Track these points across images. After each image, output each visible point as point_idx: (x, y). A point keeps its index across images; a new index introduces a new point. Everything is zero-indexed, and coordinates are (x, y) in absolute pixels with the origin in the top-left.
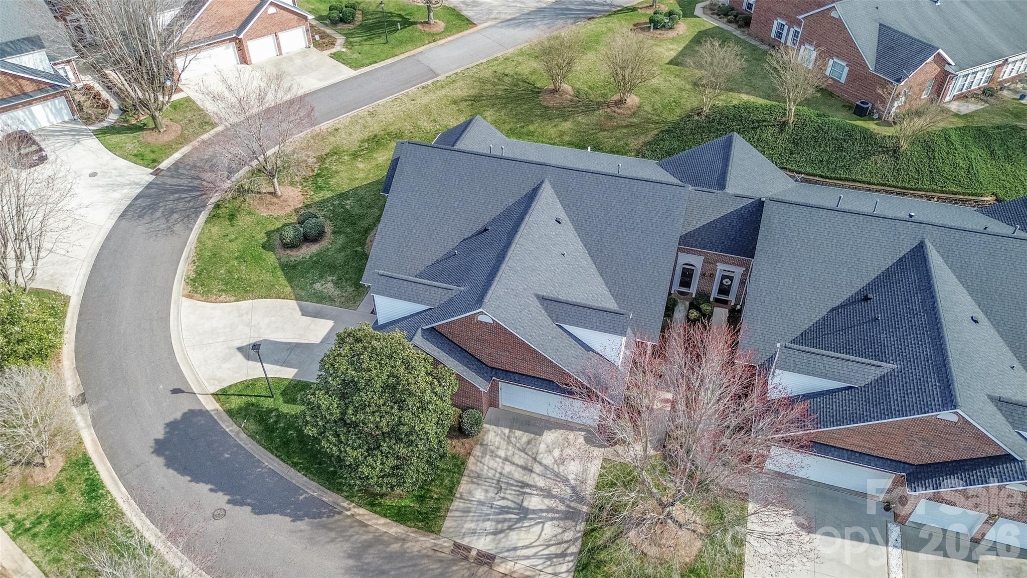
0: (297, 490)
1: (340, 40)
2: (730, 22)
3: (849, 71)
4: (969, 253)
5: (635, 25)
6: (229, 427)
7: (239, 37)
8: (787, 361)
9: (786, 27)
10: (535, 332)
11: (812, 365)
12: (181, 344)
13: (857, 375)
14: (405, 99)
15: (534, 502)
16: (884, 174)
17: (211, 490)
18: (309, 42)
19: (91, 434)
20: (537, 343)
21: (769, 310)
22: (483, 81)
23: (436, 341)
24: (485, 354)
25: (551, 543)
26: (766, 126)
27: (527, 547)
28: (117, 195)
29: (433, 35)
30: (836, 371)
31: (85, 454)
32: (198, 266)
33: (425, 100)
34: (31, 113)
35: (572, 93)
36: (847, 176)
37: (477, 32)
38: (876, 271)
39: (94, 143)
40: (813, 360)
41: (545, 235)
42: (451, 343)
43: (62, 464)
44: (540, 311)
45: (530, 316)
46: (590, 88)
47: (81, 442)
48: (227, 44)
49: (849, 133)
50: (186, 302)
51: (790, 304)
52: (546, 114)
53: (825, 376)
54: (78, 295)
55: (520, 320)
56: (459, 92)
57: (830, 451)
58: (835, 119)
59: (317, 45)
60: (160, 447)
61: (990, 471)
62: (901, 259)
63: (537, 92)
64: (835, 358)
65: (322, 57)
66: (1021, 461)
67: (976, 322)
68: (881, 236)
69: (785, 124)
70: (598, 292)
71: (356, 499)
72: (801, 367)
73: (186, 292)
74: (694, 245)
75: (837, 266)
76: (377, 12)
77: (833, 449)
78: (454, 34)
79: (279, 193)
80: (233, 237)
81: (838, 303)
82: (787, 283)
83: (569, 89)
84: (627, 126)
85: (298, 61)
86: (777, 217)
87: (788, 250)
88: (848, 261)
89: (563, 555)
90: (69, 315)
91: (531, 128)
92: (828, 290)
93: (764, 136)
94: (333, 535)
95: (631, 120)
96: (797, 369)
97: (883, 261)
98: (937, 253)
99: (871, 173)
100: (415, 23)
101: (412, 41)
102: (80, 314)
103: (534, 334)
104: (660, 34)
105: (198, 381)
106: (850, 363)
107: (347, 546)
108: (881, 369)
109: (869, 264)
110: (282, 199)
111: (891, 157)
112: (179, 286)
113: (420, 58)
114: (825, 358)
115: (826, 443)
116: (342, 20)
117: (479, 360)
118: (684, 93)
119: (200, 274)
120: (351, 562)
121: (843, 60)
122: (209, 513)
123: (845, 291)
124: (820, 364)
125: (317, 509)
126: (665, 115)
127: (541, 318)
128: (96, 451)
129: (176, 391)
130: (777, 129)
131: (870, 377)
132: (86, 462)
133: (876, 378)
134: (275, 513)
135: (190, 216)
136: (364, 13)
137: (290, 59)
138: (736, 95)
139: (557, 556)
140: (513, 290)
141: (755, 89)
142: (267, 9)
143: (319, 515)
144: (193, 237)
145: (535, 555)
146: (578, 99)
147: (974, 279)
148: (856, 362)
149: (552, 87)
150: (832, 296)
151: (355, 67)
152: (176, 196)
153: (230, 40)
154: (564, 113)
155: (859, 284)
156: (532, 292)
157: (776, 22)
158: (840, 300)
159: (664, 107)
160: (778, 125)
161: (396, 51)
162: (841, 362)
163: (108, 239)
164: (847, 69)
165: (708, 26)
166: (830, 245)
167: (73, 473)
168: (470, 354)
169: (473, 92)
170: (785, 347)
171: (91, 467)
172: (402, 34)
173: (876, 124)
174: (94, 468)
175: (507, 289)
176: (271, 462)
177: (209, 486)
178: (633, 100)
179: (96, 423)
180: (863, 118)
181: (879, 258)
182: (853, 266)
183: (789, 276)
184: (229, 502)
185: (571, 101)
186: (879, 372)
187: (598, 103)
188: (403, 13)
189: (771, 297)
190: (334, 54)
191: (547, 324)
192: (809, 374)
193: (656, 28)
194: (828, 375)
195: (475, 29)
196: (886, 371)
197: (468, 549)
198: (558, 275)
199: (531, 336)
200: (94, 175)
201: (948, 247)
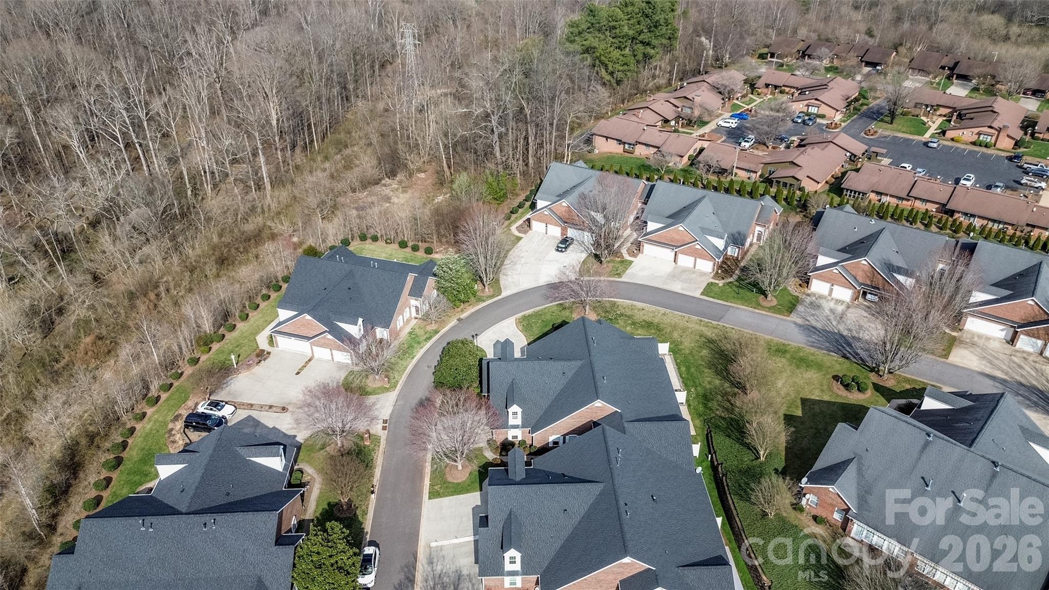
7: (675, 250)
32: (532, 314)
37: (781, 319)
39: (584, 257)
48: (671, 250)
50: (513, 320)
54: (503, 297)
59: (716, 275)
65: (706, 281)
73: (518, 317)
78: (770, 312)
80: (554, 315)
104: (839, 388)
112: (521, 315)
113: (732, 310)
119: (528, 316)
142: (695, 245)
151: (702, 294)
163: (534, 288)
172: (752, 295)
193: (841, 383)
195: (785, 317)
200: (564, 266)
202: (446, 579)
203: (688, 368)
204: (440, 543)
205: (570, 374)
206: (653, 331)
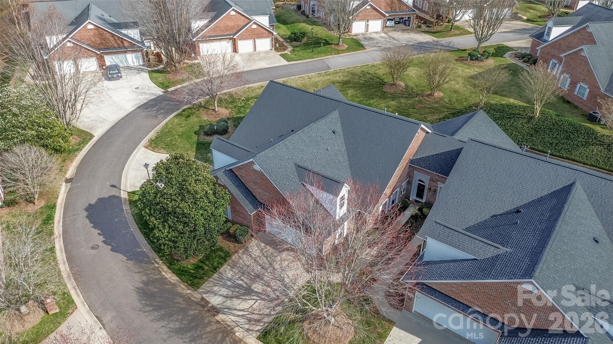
0: (138, 245)
1: (290, 49)
2: (524, 62)
3: (589, 92)
4: (610, 196)
5: (460, 57)
6: (126, 207)
7: (234, 37)
8: (434, 231)
9: (558, 65)
10: (283, 182)
11: (450, 238)
12: (129, 166)
13: (480, 251)
14: (306, 78)
15: (258, 287)
16: (597, 159)
17: (99, 234)
18: (272, 47)
19: (64, 196)
20: (281, 188)
21: (450, 208)
22: (354, 74)
23: (231, 178)
24: (257, 192)
25: (255, 312)
26: (518, 118)
27: (240, 310)
28: (142, 97)
29: (338, 51)
30: (466, 245)
31: (55, 204)
32: (158, 135)
33: (317, 79)
34: (126, 57)
35: (404, 87)
36: (568, 156)
37: (365, 52)
38: (534, 196)
39: (146, 75)
40: (452, 234)
41: (320, 136)
42: (240, 182)
43: (43, 205)
44: (294, 173)
45: (285, 173)
46: (416, 86)
47: (57, 198)
48: (228, 40)
49: (577, 129)
50: (143, 149)
51: (466, 207)
52: (384, 96)
53: (458, 247)
54: (99, 136)
55: (276, 172)
56: (338, 78)
57: (451, 302)
58: (569, 119)
59: (277, 49)
60: (90, 208)
61: (560, 340)
62: (554, 191)
63: (383, 84)
64: (468, 236)
65: (277, 55)
66: (586, 338)
67: (597, 242)
68: (544, 174)
69: (531, 118)
70: (343, 176)
71: (164, 258)
72: (443, 237)
73: (146, 145)
74: (423, 166)
75: (506, 189)
76: (315, 38)
77: (453, 301)
78: (351, 52)
79: (217, 110)
80: (183, 125)
81: (500, 212)
82: (467, 193)
83: (402, 84)
84: (430, 108)
85: (262, 55)
86: (473, 151)
87: (474, 173)
88: (515, 186)
89: (259, 321)
90: (89, 144)
92: (495, 203)
93: (515, 123)
94: (141, 270)
95: (434, 105)
96: (440, 238)
97: (540, 191)
98: (583, 192)
99: (587, 157)
100: (332, 44)
101: (326, 53)
102: (94, 145)
103: (282, 183)
104: (473, 63)
105: (126, 184)
106: (477, 242)
107: (144, 278)
108: (498, 250)
109: (529, 191)
110: (217, 113)
111: (605, 149)
112: (145, 141)
113: (325, 61)
114: (460, 235)
115: (449, 295)
116: (295, 40)
117: (254, 197)
118: (473, 95)
119: (157, 139)
120: (142, 286)
121: (586, 84)
122: (91, 245)
123: (507, 205)
124: (456, 238)
125: (142, 257)
126: (456, 105)
127: (292, 176)
128: (61, 204)
129: (113, 186)
130: (526, 120)
131: (489, 254)
132: (54, 207)
133: (493, 256)
134: (121, 253)
135: (167, 113)
136: (309, 38)
137: (259, 53)
138: (507, 99)
139: (255, 320)
140: (280, 156)
141: (521, 97)
142: (251, 25)
143: (141, 261)
144: (164, 122)
145: (243, 315)
146: (406, 90)
147: (609, 215)
148: (481, 241)
149: (392, 82)
150: (496, 207)
151: (288, 61)
152: (168, 102)
153: (230, 39)
154: (394, 97)
155: (518, 203)
156: (293, 161)
157: (551, 61)
158: (501, 211)
159: (457, 101)
160: (527, 118)
161: (315, 56)
162: (471, 239)
163: (127, 116)
164: (588, 90)
165: (509, 62)
166: (505, 174)
167: (44, 211)
168: (250, 191)
169: (346, 79)
170: (435, 222)
171: (54, 210)
172: (323, 48)
173: (601, 127)
174: (55, 211)
175: (276, 154)
176: (134, 229)
177: (99, 232)
178: (438, 94)
179: (69, 193)
180: (593, 123)
181: (538, 189)
182: (517, 190)
183: (470, 189)
184: (103, 242)
185: (402, 91)
186: (496, 252)
187: (417, 94)
188: (327, 39)
189: (454, 201)
190: (282, 54)
191: (294, 181)
192: (446, 243)
193: (471, 60)
194: (460, 247)
195: (364, 51)
196: (501, 252)
197: (208, 302)
198: (317, 159)
199: (279, 183)
200: (137, 88)
201: (594, 189)
205: (339, 130)
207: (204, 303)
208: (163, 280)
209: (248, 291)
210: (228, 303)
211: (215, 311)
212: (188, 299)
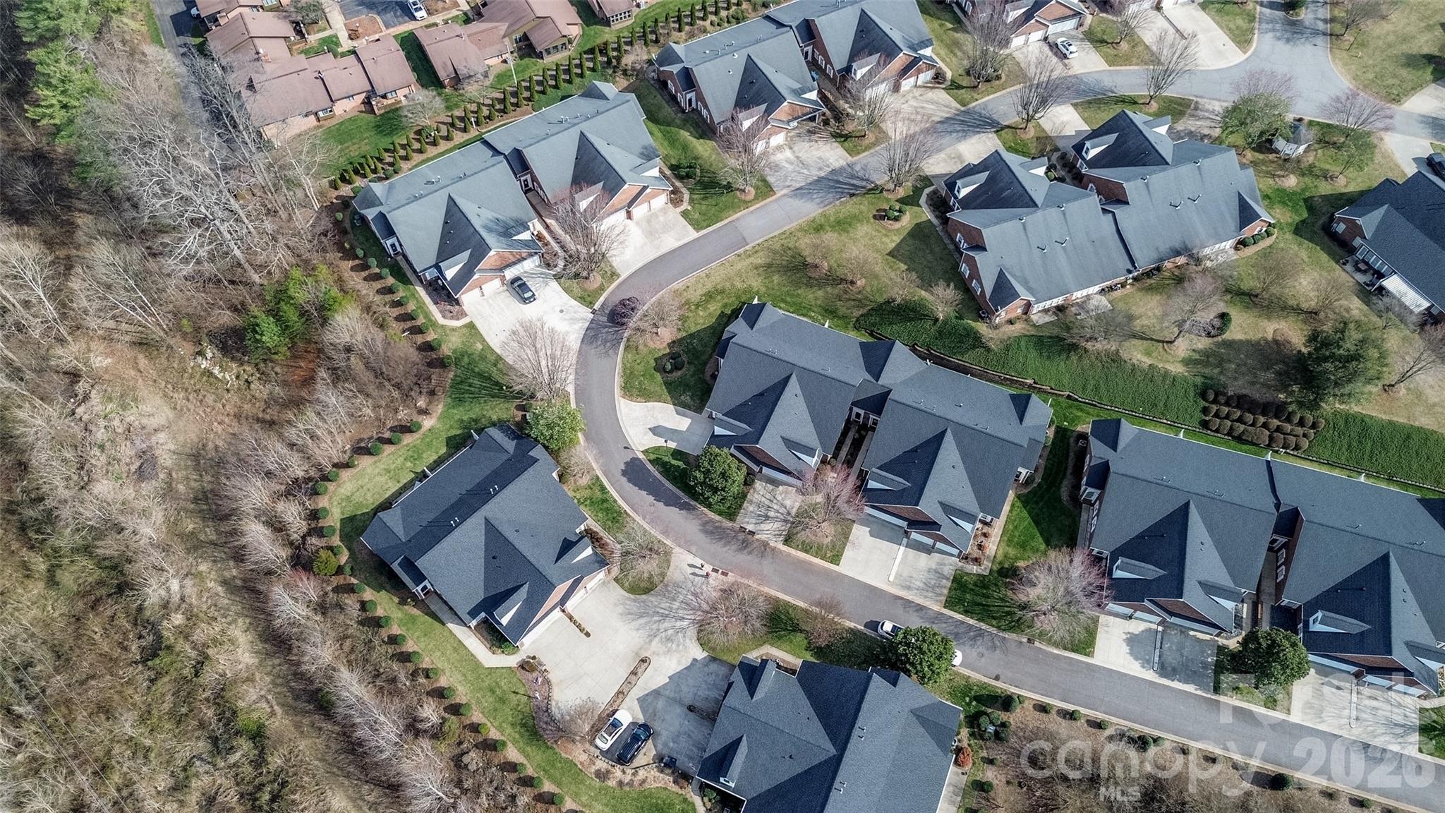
0: (680, 498)
1: (687, 197)
5: (876, 209)
6: (650, 467)
12: (624, 424)
14: (727, 264)
15: (771, 514)
17: (647, 493)
18: (668, 200)
22: (775, 253)
24: (759, 458)
25: (777, 529)
26: (927, 319)
27: (767, 530)
28: (577, 327)
29: (747, 202)
31: (597, 474)
32: (624, 379)
35: (827, 268)
37: (775, 200)
39: (555, 285)
41: (789, 405)
43: (589, 478)
44: (782, 444)
46: (839, 265)
47: (595, 469)
50: (623, 400)
52: (809, 284)
54: (573, 391)
59: (672, 201)
60: (624, 473)
63: (806, 265)
65: (675, 213)
69: (937, 320)
71: (705, 506)
73: (621, 394)
74: (859, 406)
78: (761, 201)
79: (659, 333)
80: (639, 361)
83: (826, 265)
84: (853, 301)
85: (662, 219)
91: (799, 292)
93: (925, 325)
94: (694, 517)
95: (857, 296)
100: (735, 189)
101: (732, 206)
104: (890, 225)
105: (635, 444)
107: (700, 521)
110: (660, 336)
112: (617, 389)
113: (737, 222)
116: (687, 176)
117: (757, 460)
119: (626, 384)
120: (701, 526)
122: (648, 503)
126: (877, 296)
129: (626, 449)
130: (933, 322)
132: (598, 478)
134: (673, 507)
135: (615, 346)
136: (701, 172)
143: (689, 509)
144: (619, 360)
145: (770, 533)
146: (830, 274)
149: (815, 262)
151: (697, 229)
152: (606, 328)
154: (819, 284)
156: (782, 434)
159: (878, 291)
160: (934, 320)
163: (579, 357)
165: (924, 218)
167: (594, 482)
168: (754, 457)
169: (768, 261)
172: (726, 197)
173: (987, 327)
174: (601, 480)
175: (769, 435)
176: (669, 485)
177: (645, 491)
178: (861, 281)
179: (598, 461)
184: (655, 500)
185: (825, 275)
187: (840, 279)
188: (728, 178)
190: (683, 212)
191: (784, 449)
193: (888, 218)
195: (775, 197)
197: (745, 529)
199: (776, 453)
200: (561, 310)
202: (933, 582)
203: (784, 301)
204: (893, 573)
205: (799, 392)
206: (719, 297)
207: (743, 529)
208: (711, 521)
209: (767, 518)
210: (759, 527)
211: (752, 533)
212: (732, 529)
